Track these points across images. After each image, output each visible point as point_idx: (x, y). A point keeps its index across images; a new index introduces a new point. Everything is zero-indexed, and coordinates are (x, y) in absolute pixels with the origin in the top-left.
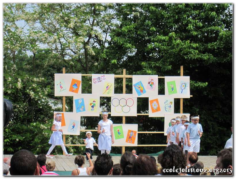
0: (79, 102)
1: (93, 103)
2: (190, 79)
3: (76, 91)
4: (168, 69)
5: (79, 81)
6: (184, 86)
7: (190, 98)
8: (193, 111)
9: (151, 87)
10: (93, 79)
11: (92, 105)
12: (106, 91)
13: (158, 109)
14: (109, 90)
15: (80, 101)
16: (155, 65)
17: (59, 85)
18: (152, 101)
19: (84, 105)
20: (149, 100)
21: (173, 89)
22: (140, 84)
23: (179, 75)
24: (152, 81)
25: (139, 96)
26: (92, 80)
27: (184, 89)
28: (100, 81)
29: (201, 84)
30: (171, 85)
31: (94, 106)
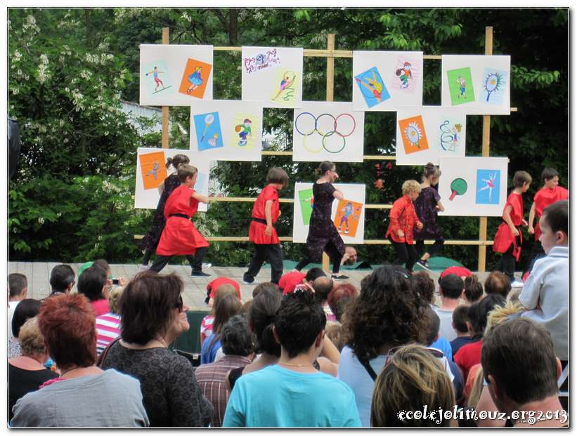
0: (206, 121)
1: (244, 126)
2: (513, 62)
3: (199, 94)
4: (451, 34)
5: (205, 65)
6: (494, 81)
7: (509, 114)
8: (522, 148)
9: (404, 84)
10: (246, 60)
11: (242, 129)
12: (280, 93)
13: (422, 145)
14: (286, 91)
15: (209, 121)
16: (417, 23)
17: (152, 74)
18: (406, 123)
19: (218, 131)
20: (398, 119)
21: (463, 90)
22: (374, 76)
23: (481, 51)
24: (406, 68)
25: (370, 107)
26: (243, 62)
27: (495, 89)
28: (265, 66)
29: (541, 75)
30: (459, 78)
31: (246, 134)
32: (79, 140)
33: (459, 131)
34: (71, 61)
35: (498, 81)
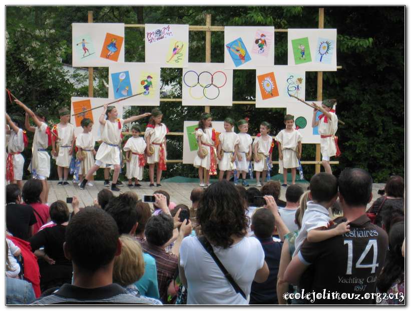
0: (120, 78)
1: (147, 81)
2: (338, 33)
3: (115, 58)
4: (295, 13)
5: (119, 37)
6: (325, 47)
7: (336, 70)
8: (346, 95)
9: (261, 49)
10: (148, 34)
11: (146, 83)
12: (172, 57)
13: (274, 93)
14: (177, 55)
15: (122, 77)
17: (81, 44)
18: (262, 78)
19: (129, 84)
20: (258, 74)
21: (303, 53)
22: (240, 44)
23: (315, 25)
24: (263, 38)
25: (237, 66)
26: (146, 35)
27: (326, 53)
28: (161, 38)
29: (359, 41)
30: (300, 45)
31: (149, 86)
32: (31, 92)
33: (301, 83)
34: (24, 35)
35: (328, 47)
